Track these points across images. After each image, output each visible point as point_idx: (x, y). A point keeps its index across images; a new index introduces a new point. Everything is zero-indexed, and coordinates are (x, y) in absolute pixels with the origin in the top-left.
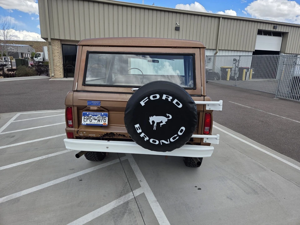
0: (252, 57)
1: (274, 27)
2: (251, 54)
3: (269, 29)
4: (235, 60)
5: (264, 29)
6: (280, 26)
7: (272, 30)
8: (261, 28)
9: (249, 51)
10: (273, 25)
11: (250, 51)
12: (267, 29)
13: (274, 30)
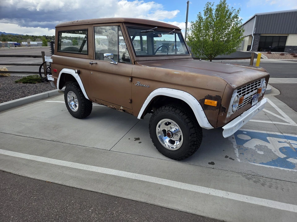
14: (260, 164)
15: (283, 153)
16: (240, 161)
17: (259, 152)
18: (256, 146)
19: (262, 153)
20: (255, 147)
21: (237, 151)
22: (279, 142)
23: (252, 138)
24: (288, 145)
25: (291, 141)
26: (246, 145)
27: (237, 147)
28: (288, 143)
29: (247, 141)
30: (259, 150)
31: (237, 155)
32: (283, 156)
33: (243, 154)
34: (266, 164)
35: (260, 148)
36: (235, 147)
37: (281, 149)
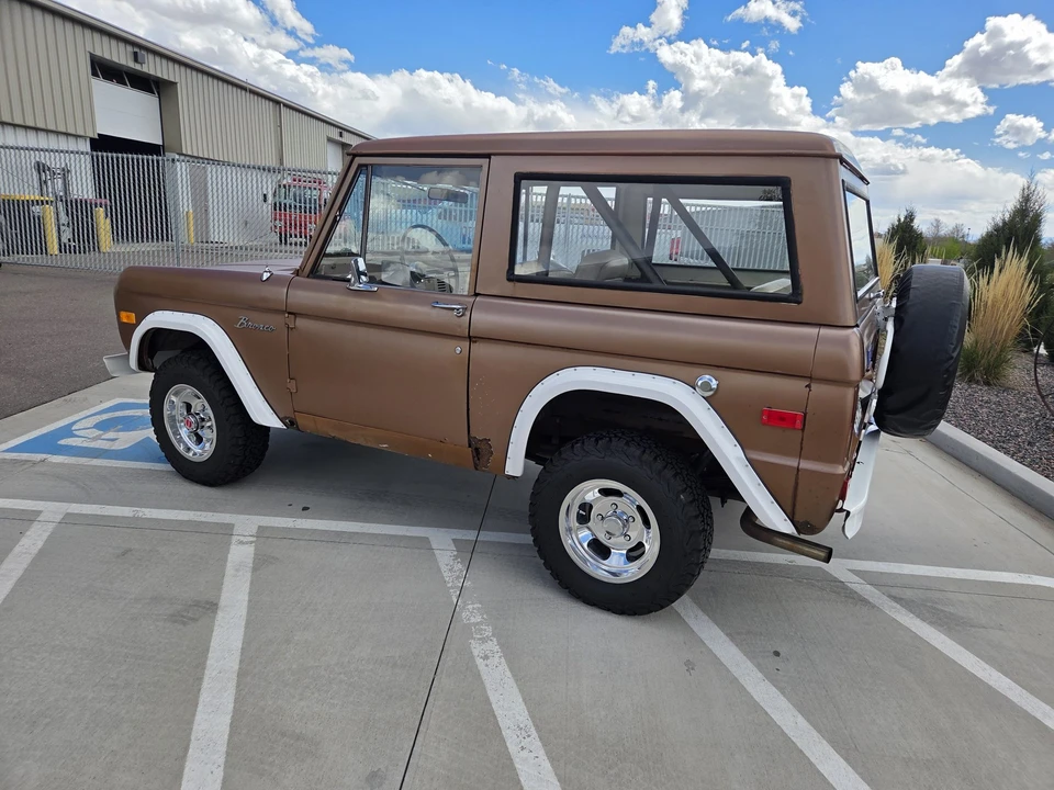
0: (88, 158)
1: (135, 54)
2: (85, 146)
3: (123, 62)
4: (41, 168)
5: (107, 56)
6: (151, 57)
7: (131, 64)
8: (98, 53)
9: (77, 136)
10: (130, 49)
11: (80, 136)
12: (115, 59)
13: (138, 67)
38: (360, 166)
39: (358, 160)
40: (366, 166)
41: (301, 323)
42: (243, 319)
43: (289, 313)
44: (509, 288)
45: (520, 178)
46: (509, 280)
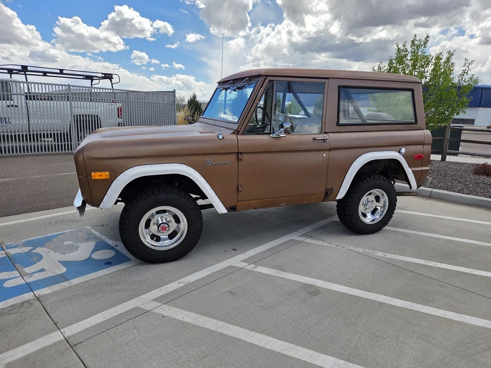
14: (64, 233)
15: (37, 254)
16: (87, 227)
17: (70, 242)
18: (77, 248)
19: (66, 243)
20: (79, 247)
21: (98, 234)
22: (43, 270)
23: (90, 257)
24: (27, 270)
25: (20, 281)
26: (92, 245)
27: (100, 237)
28: (27, 274)
29: (94, 251)
30: (72, 246)
31: (93, 231)
32: (39, 250)
33: (88, 234)
34: (56, 235)
35: (72, 248)
36: (103, 237)
37: (40, 257)
38: (270, 81)
39: (269, 78)
40: (273, 81)
41: (245, 157)
42: (209, 160)
43: (241, 153)
44: (337, 129)
45: (339, 87)
46: (337, 126)
